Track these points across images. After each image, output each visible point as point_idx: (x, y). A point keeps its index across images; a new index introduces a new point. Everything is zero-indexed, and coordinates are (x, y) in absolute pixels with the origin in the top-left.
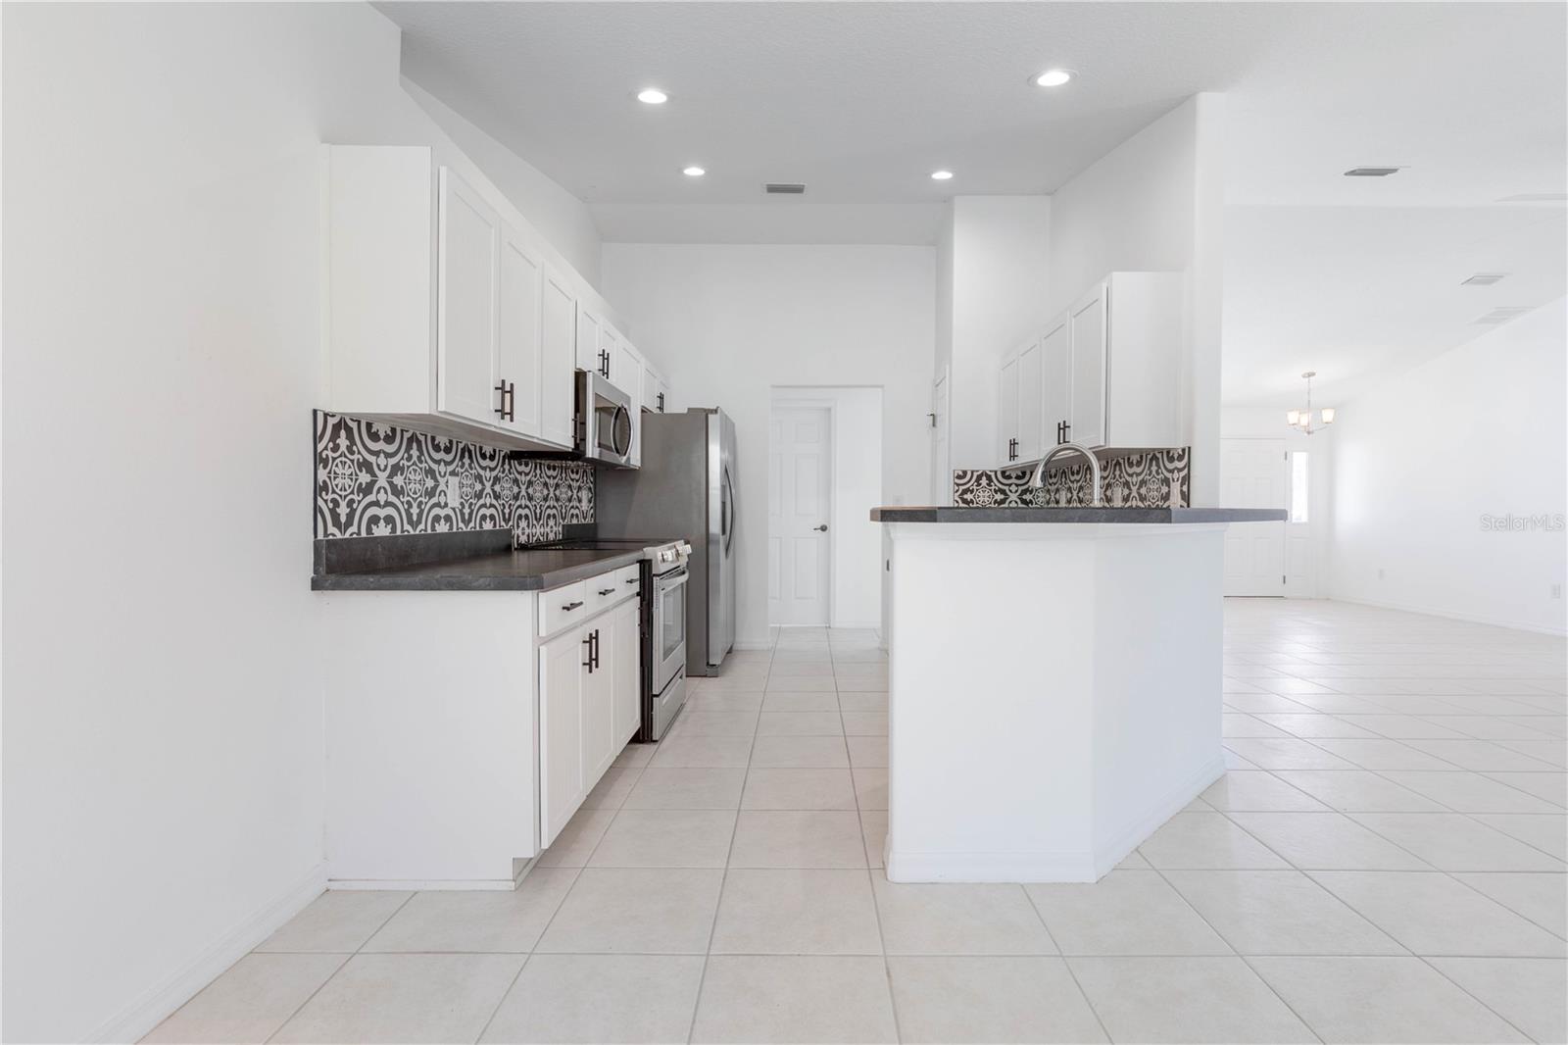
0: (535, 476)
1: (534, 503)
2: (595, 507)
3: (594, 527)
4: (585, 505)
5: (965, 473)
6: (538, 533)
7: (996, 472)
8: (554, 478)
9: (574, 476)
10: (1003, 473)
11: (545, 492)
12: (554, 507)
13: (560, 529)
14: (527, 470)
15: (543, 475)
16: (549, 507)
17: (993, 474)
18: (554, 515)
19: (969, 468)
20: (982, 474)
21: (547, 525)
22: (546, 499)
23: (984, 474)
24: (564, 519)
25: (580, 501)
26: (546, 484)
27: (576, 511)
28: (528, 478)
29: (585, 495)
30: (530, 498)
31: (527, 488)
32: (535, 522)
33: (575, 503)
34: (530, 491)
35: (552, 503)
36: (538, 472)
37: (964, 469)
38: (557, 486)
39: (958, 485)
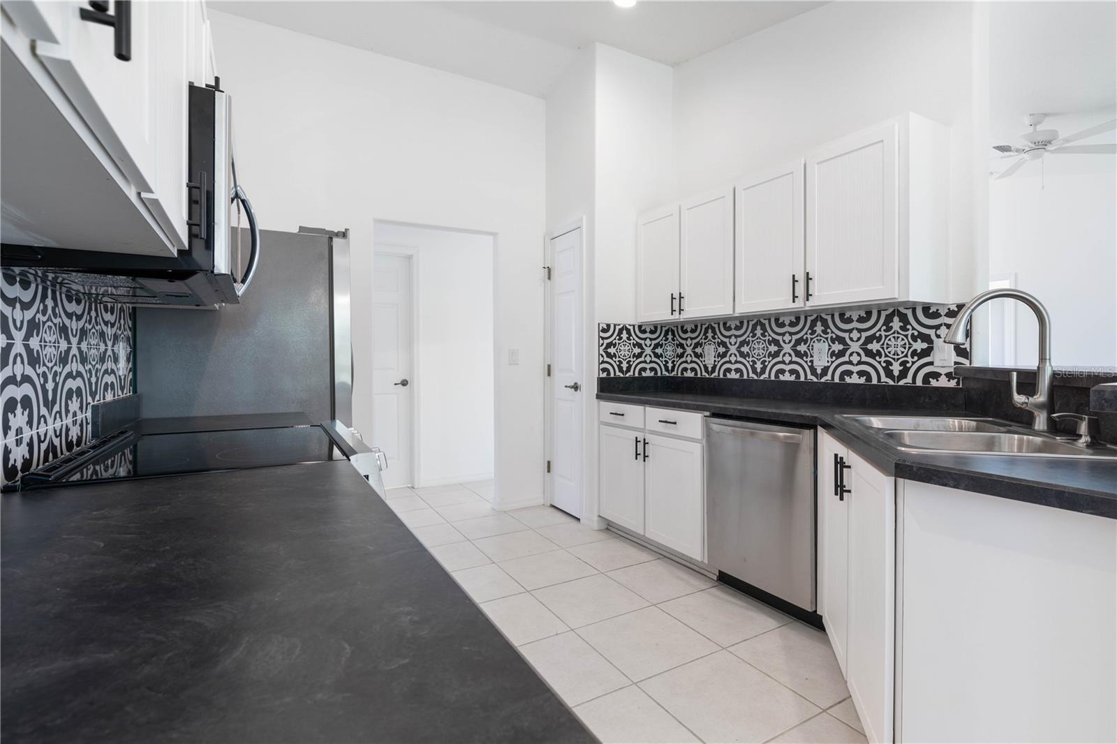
0: (44, 313)
1: (41, 370)
2: (134, 370)
3: (134, 402)
4: (123, 367)
5: (608, 326)
6: (51, 433)
7: (634, 326)
8: (79, 318)
9: (108, 317)
10: (640, 327)
11: (63, 345)
12: (79, 374)
13: (89, 414)
14: (26, 296)
15: (59, 310)
16: (69, 375)
17: (631, 328)
18: (79, 389)
19: (612, 321)
20: (623, 327)
21: (67, 411)
22: (64, 360)
23: (624, 328)
24: (93, 395)
25: (116, 360)
26: (63, 330)
27: (109, 379)
28: (29, 314)
29: (122, 350)
30: (34, 360)
31: (27, 338)
32: (44, 411)
33: (109, 365)
34: (34, 343)
35: (74, 366)
36: (50, 303)
37: (608, 323)
38: (83, 333)
39: (603, 338)
